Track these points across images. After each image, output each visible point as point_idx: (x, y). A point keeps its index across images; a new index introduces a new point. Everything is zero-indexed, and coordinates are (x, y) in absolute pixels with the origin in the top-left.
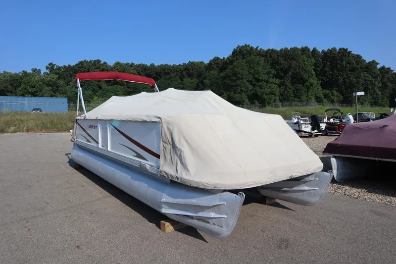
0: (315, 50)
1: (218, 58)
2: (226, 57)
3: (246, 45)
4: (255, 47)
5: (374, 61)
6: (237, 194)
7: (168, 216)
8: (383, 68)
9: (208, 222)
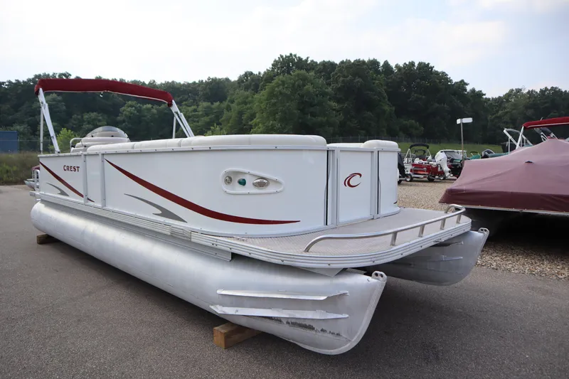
0: (386, 64)
1: (251, 73)
2: (262, 73)
3: (291, 54)
4: (304, 58)
5: (462, 81)
6: (371, 275)
7: (227, 318)
8: (473, 91)
9: (311, 328)
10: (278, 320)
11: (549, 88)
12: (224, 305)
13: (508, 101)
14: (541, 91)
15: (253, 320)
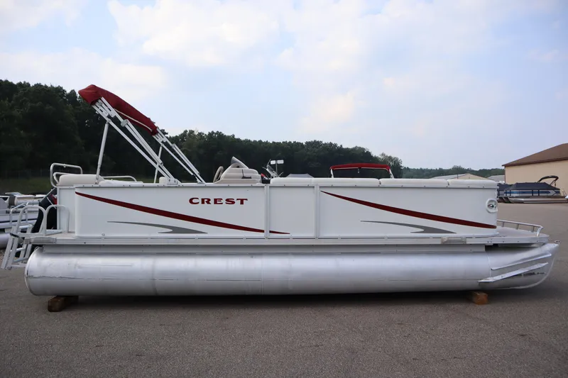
9: (534, 274)
10: (520, 275)
11: (215, 132)
12: (492, 276)
13: (183, 140)
14: (209, 134)
15: (509, 280)
